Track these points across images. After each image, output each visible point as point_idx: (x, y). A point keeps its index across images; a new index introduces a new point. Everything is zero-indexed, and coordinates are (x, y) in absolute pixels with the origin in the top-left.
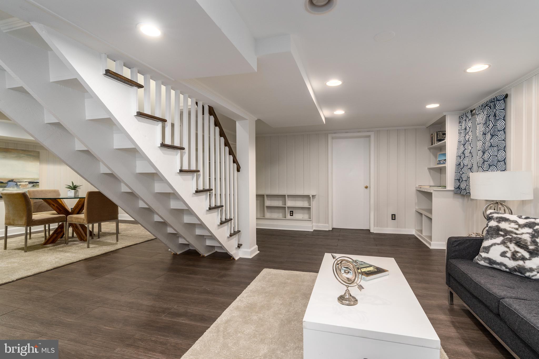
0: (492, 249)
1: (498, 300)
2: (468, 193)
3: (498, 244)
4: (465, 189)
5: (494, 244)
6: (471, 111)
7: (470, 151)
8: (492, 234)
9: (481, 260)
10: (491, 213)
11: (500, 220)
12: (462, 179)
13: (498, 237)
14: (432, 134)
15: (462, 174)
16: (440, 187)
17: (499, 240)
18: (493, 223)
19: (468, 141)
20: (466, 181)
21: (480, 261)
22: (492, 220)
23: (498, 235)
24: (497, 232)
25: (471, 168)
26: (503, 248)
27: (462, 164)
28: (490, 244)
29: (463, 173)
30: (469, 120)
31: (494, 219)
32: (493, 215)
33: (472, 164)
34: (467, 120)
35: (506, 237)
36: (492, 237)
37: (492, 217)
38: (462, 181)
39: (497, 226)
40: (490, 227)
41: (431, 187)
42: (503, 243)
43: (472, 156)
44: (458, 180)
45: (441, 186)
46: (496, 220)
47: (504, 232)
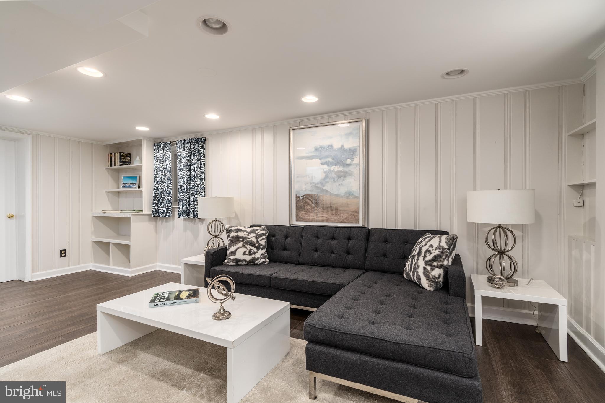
0: (237, 252)
1: (270, 278)
2: (167, 215)
3: (241, 247)
4: (164, 212)
5: (239, 248)
6: (170, 142)
7: (169, 178)
8: (235, 242)
9: (231, 262)
10: (229, 227)
11: (237, 231)
12: (161, 203)
13: (239, 242)
14: (111, 154)
15: (160, 198)
16: (135, 212)
17: (240, 244)
18: (233, 234)
19: (166, 168)
20: (164, 204)
21: (229, 263)
22: (231, 232)
23: (239, 241)
24: (238, 239)
25: (170, 193)
26: (243, 250)
27: (160, 189)
28: (236, 249)
29: (162, 197)
30: (167, 150)
31: (233, 231)
32: (231, 228)
33: (171, 190)
34: (165, 149)
35: (244, 241)
36: (236, 244)
37: (232, 229)
38: (161, 205)
39: (237, 235)
40: (232, 237)
41: (122, 211)
42: (243, 246)
43: (171, 183)
44: (156, 203)
45: (135, 210)
46: (234, 232)
47: (242, 239)
